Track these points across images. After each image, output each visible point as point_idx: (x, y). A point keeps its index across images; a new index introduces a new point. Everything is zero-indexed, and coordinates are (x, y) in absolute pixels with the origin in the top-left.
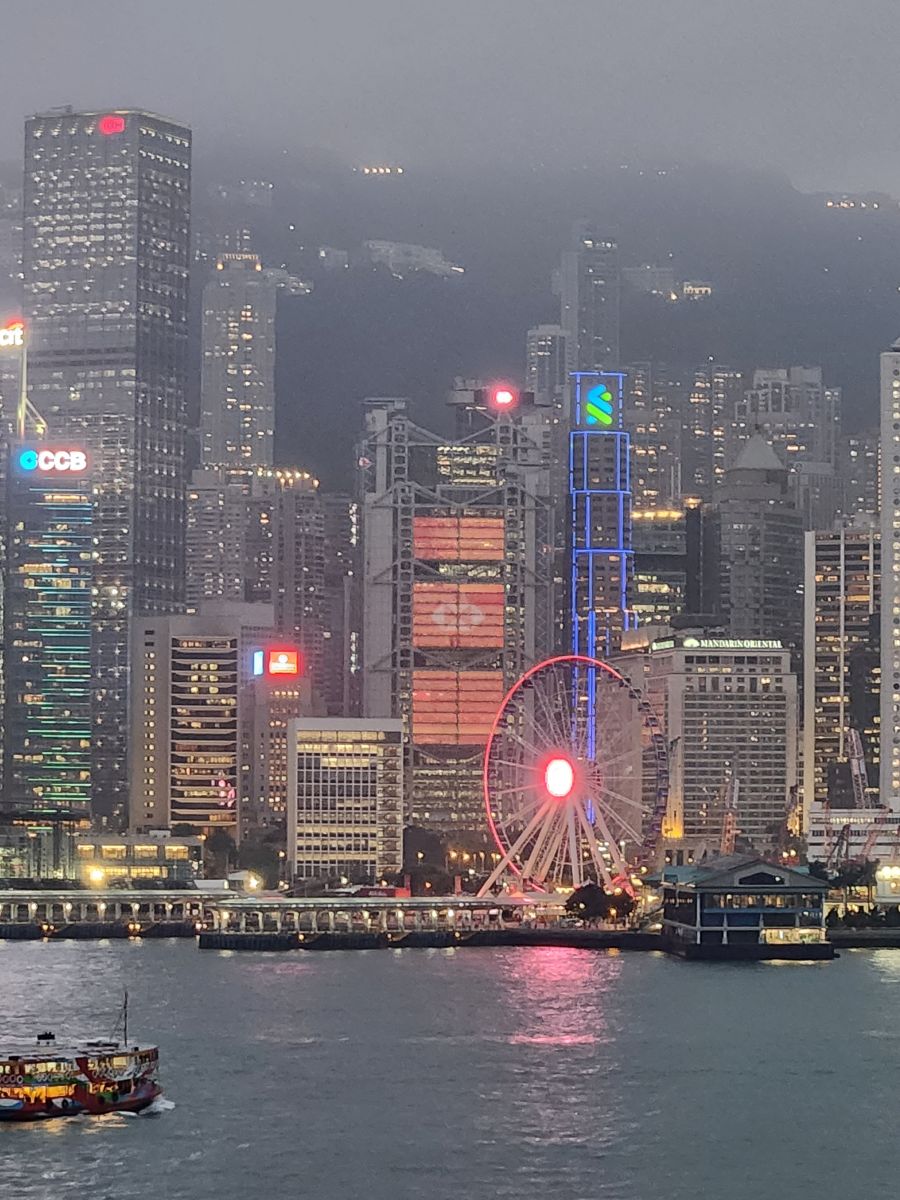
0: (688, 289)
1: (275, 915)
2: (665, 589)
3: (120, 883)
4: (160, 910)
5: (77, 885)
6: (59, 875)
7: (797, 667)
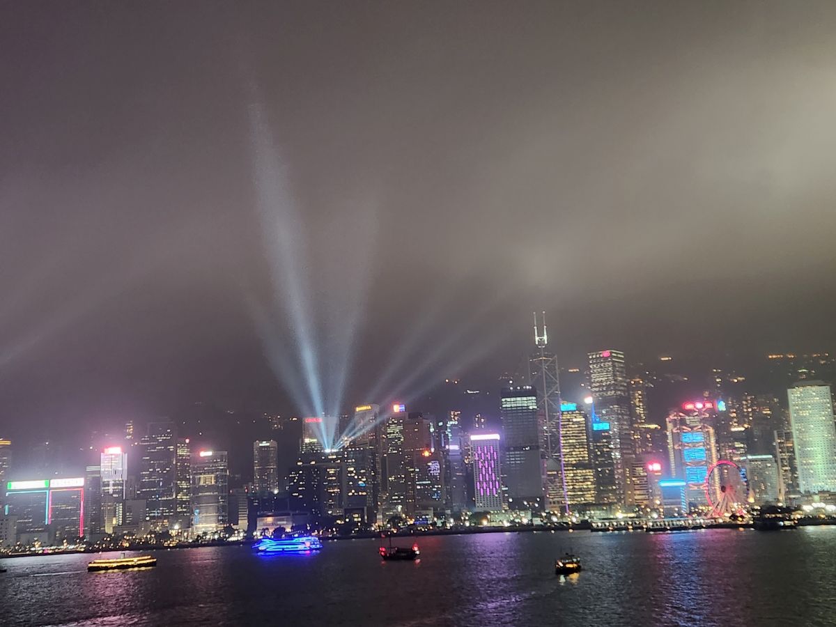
0: (739, 378)
1: (662, 523)
2: (742, 445)
3: (626, 517)
4: (635, 523)
5: (616, 519)
6: (612, 517)
7: (776, 461)
